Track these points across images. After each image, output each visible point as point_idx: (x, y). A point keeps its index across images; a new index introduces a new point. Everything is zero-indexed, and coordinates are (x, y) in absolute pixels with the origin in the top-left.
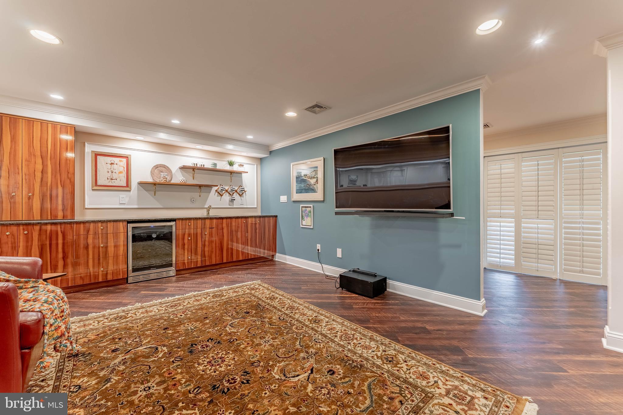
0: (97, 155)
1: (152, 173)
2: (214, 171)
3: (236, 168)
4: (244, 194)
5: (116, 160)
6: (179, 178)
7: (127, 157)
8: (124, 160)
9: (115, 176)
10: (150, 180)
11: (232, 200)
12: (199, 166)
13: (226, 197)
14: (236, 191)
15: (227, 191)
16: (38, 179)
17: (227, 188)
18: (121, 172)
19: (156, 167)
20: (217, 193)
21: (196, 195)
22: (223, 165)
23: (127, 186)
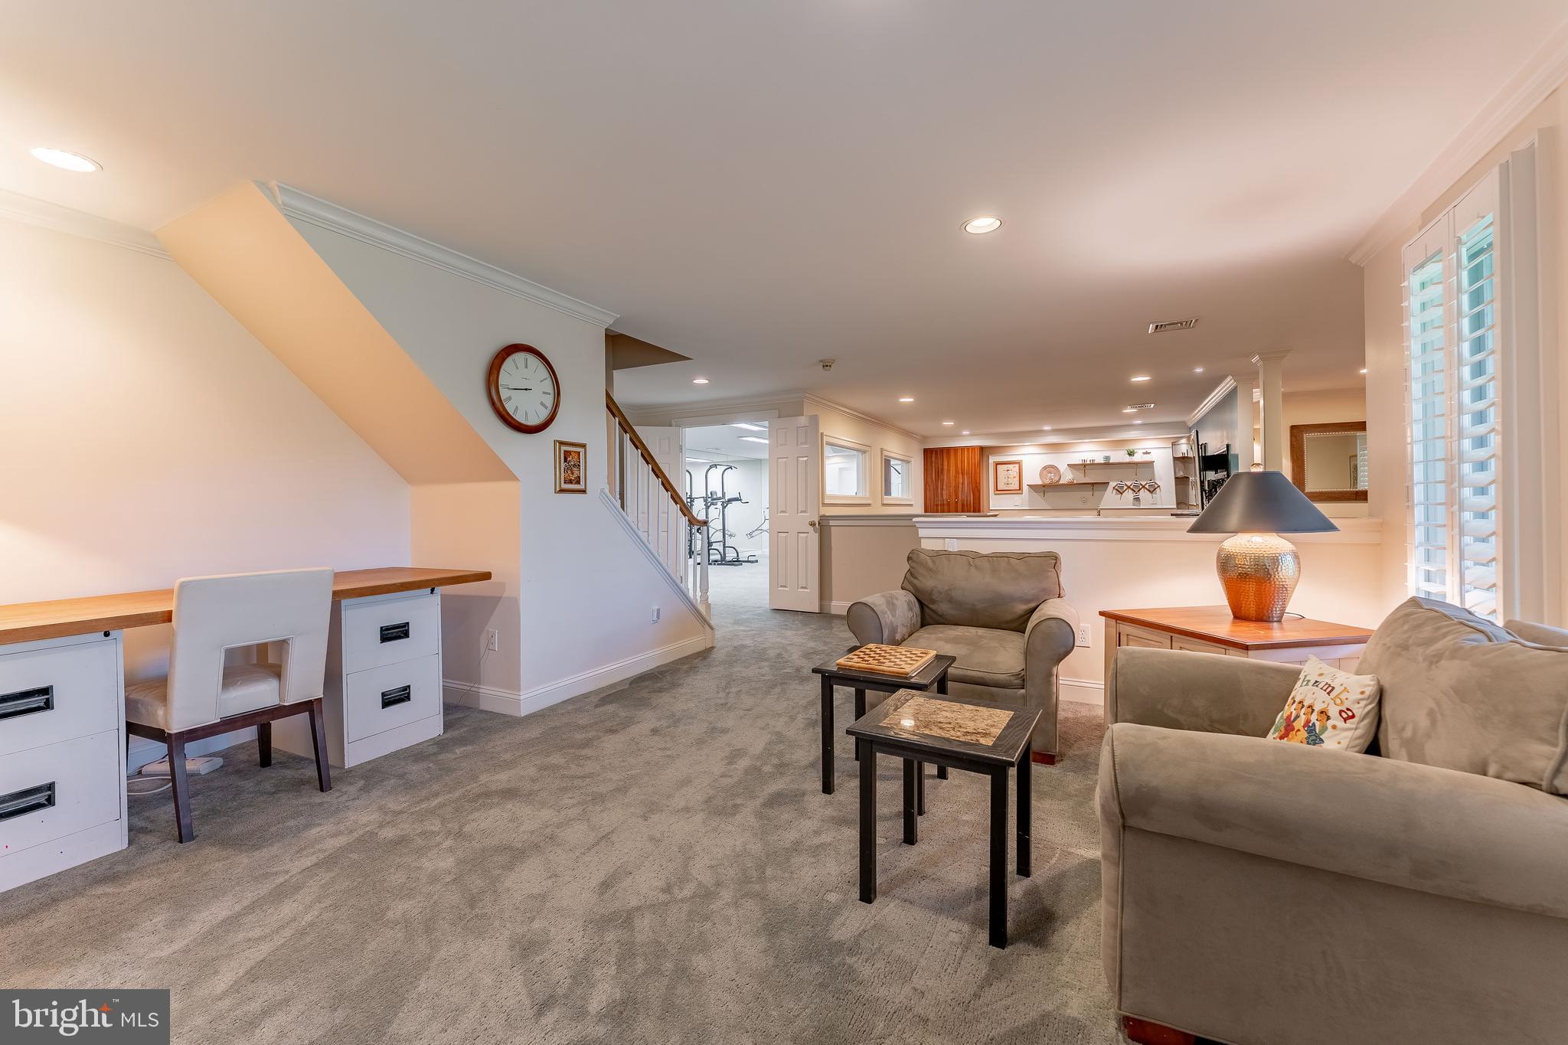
0: (997, 464)
1: (1041, 475)
2: (1107, 465)
3: (1138, 458)
4: (1158, 490)
5: (1011, 467)
6: (1067, 477)
7: (1019, 463)
8: (1017, 466)
9: (1010, 481)
10: (1040, 483)
11: (1137, 499)
12: (1088, 462)
13: (1129, 495)
14: (1144, 487)
15: (1129, 487)
16: (960, 489)
17: (1129, 484)
18: (1015, 477)
19: (1045, 468)
20: (1115, 491)
21: (1088, 494)
22: (1119, 456)
23: (1020, 489)
